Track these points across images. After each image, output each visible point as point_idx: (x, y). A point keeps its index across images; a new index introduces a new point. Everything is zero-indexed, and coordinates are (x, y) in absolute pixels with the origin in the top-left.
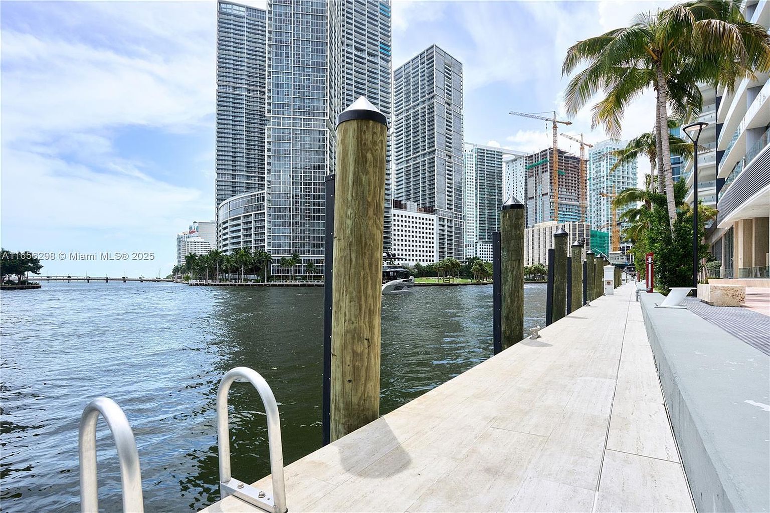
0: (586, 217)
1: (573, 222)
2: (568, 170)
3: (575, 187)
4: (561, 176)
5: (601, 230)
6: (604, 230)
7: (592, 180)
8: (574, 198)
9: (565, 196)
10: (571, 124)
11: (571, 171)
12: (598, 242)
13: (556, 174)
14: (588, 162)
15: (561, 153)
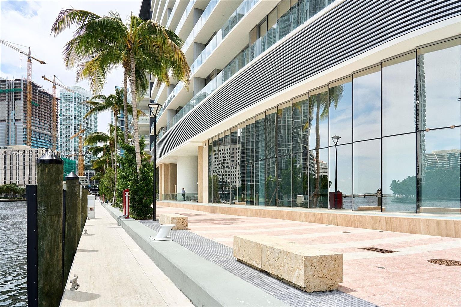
0: (57, 146)
1: (45, 148)
2: (42, 103)
3: (48, 119)
4: (34, 107)
5: (69, 158)
6: (72, 158)
7: (62, 116)
8: (46, 128)
9: (37, 125)
10: (44, 63)
11: (44, 104)
12: (67, 167)
13: (29, 104)
14: (59, 101)
15: (35, 87)
